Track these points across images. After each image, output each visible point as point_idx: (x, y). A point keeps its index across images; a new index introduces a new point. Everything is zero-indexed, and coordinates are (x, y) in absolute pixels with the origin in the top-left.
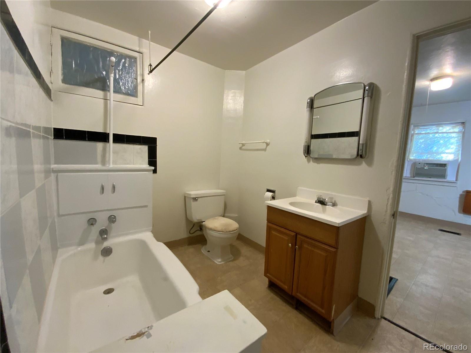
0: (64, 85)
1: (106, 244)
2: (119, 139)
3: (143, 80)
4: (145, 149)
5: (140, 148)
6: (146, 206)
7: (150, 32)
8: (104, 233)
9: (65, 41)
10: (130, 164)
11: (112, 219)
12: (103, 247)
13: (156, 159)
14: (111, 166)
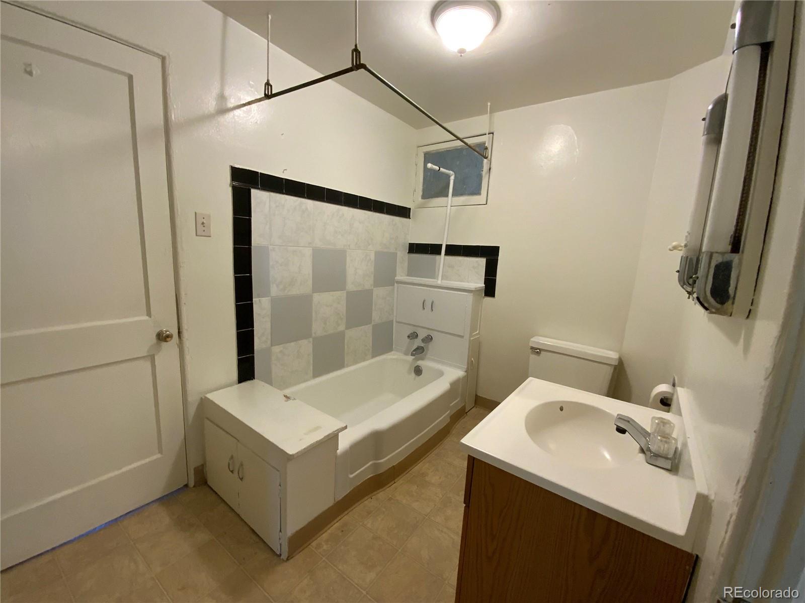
0: (423, 200)
1: (420, 363)
2: (453, 250)
3: (490, 169)
4: (482, 262)
5: (477, 262)
6: (462, 337)
7: (489, 104)
8: (419, 352)
9: (427, 156)
10: (464, 282)
11: (428, 339)
12: (416, 365)
13: (496, 277)
14: (439, 282)
